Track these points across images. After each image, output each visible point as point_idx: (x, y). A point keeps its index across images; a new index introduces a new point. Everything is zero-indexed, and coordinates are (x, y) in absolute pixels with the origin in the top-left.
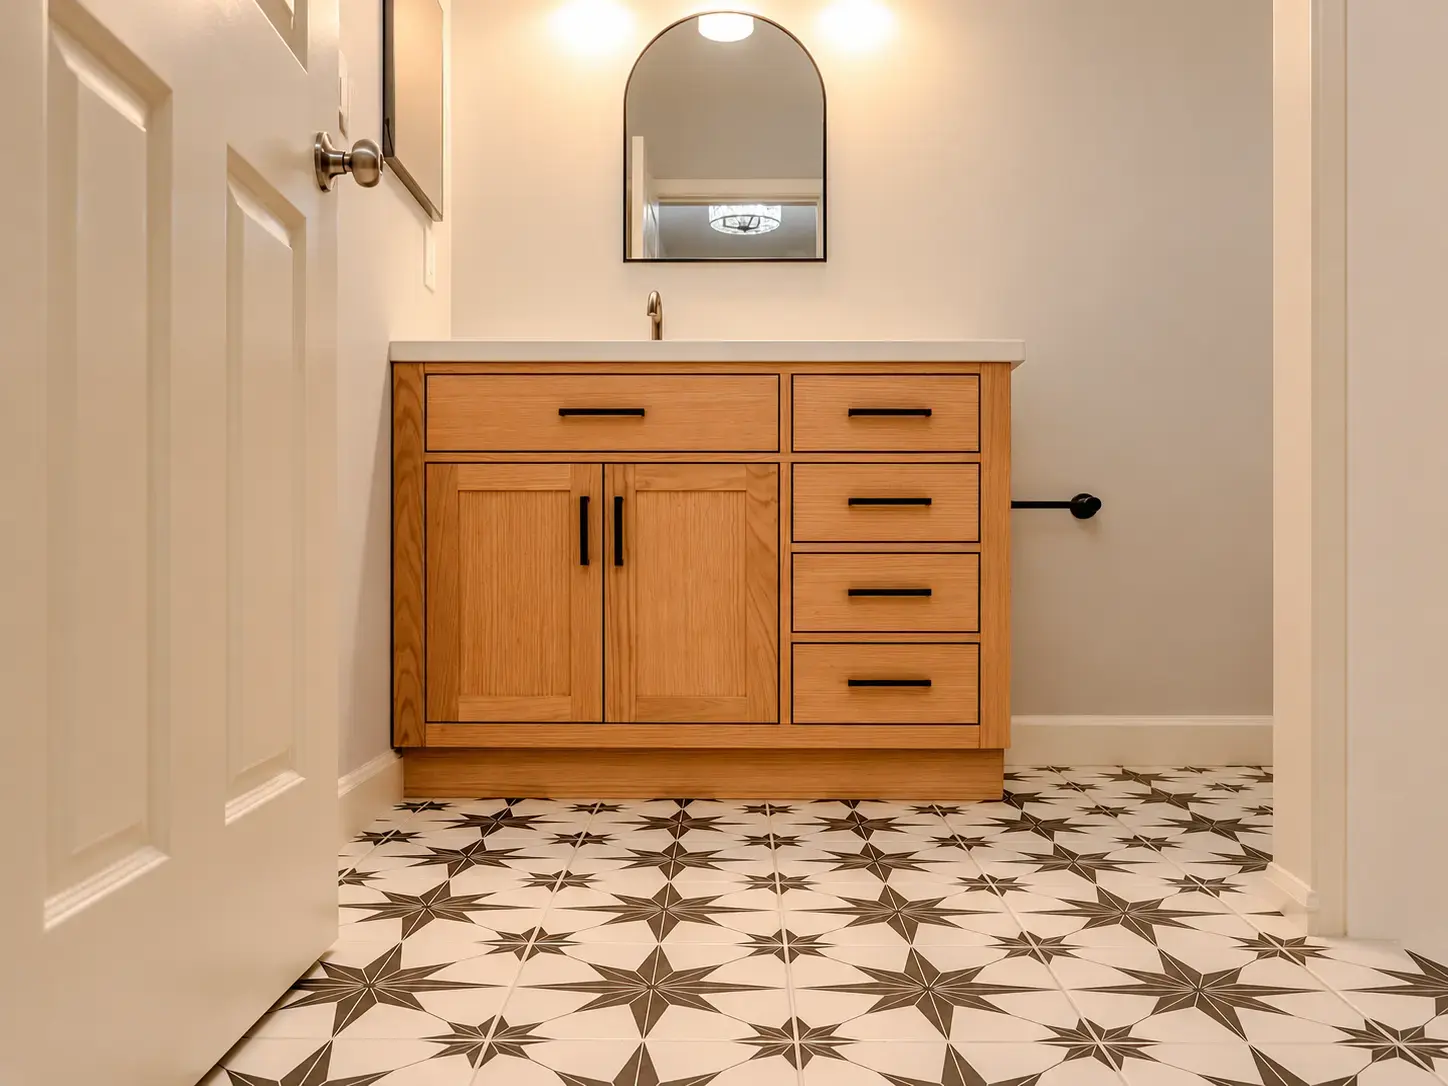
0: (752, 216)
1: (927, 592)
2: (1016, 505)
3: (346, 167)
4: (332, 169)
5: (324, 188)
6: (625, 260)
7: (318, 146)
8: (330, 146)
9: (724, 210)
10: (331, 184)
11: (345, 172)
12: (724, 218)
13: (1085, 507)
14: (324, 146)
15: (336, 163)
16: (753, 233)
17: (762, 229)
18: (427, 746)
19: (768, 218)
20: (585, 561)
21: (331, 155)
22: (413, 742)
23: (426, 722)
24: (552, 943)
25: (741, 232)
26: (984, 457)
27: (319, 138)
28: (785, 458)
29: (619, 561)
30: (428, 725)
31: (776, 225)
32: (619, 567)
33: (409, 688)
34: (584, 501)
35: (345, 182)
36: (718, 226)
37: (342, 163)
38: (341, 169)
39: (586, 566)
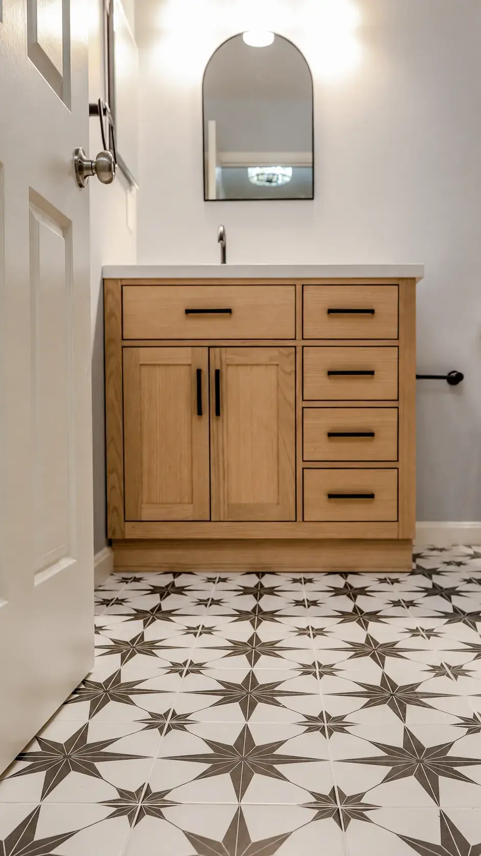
0: (274, 175)
1: (372, 434)
2: (418, 377)
3: (94, 171)
4: (85, 173)
5: (81, 186)
6: (205, 200)
7: (76, 157)
8: (84, 157)
9: (257, 170)
10: (85, 183)
11: (93, 174)
12: (258, 175)
13: (455, 379)
14: (81, 158)
15: (88, 168)
16: (274, 184)
17: (280, 182)
18: (127, 537)
19: (283, 174)
20: (200, 413)
21: (85, 163)
22: (118, 536)
23: (125, 521)
24: (197, 668)
25: (267, 184)
26: (401, 343)
27: (77, 152)
28: (300, 343)
29: (218, 413)
30: (126, 523)
31: (287, 179)
32: (218, 417)
33: (115, 499)
34: (199, 372)
35: (93, 181)
36: (254, 180)
37: (91, 168)
38: (90, 172)
39: (200, 416)
